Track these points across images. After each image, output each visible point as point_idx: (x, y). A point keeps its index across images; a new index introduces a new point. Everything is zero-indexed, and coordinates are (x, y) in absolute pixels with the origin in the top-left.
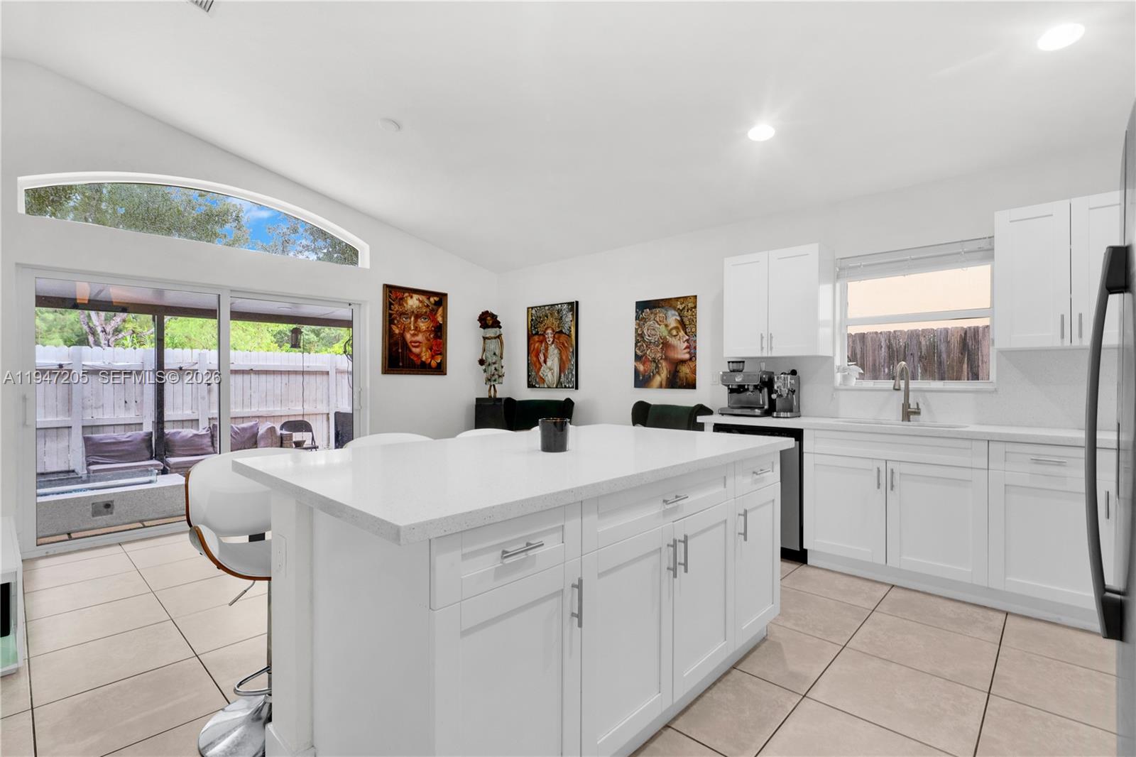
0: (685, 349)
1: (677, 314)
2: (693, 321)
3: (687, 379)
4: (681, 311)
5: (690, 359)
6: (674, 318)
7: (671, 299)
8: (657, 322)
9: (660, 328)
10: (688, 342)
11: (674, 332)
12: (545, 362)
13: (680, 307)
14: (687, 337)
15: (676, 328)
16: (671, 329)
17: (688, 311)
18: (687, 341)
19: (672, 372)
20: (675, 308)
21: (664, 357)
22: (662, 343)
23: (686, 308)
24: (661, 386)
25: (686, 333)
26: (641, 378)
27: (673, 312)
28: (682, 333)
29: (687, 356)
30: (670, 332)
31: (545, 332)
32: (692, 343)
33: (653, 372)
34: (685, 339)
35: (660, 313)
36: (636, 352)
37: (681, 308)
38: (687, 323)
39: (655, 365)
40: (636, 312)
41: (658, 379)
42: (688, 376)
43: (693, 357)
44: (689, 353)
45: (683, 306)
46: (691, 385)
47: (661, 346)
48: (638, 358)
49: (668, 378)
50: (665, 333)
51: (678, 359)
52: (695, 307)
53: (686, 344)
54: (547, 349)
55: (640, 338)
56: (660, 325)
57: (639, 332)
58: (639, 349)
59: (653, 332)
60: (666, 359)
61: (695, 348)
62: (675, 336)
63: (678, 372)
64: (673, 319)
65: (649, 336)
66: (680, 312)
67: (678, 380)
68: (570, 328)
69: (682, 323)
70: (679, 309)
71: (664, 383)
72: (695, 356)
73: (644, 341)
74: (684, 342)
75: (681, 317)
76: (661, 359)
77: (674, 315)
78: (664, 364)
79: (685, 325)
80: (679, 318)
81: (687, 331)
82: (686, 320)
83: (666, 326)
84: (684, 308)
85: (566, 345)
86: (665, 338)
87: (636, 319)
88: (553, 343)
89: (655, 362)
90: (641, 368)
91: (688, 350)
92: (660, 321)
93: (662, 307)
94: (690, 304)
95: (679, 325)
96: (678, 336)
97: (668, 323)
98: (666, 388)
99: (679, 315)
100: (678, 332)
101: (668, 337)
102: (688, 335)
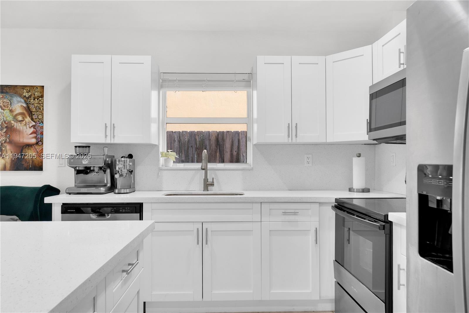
0: (31, 134)
1: (22, 100)
2: (40, 109)
3: (33, 161)
4: (28, 98)
5: (37, 143)
6: (20, 104)
7: (16, 86)
8: (1, 107)
9: (5, 112)
10: (34, 128)
11: (20, 118)
14: (34, 124)
15: (22, 114)
16: (16, 115)
17: (34, 100)
18: (34, 126)
20: (21, 96)
21: (8, 141)
22: (6, 127)
23: (33, 96)
25: (32, 119)
27: (19, 99)
28: (28, 119)
29: (34, 141)
30: (15, 117)
32: (39, 129)
34: (31, 125)
35: (4, 99)
37: (27, 96)
38: (34, 110)
41: (1, 162)
43: (40, 142)
44: (36, 137)
45: (30, 94)
46: (39, 167)
47: (5, 130)
50: (10, 118)
52: (42, 96)
53: (32, 130)
56: (4, 110)
60: (11, 142)
61: (42, 133)
62: (20, 121)
64: (18, 105)
66: (27, 99)
67: (24, 163)
69: (28, 110)
70: (25, 96)
71: (8, 166)
72: (42, 141)
74: (30, 128)
75: (27, 104)
76: (5, 142)
77: (19, 102)
78: (8, 147)
79: (31, 112)
80: (25, 105)
81: (34, 117)
82: (31, 107)
83: (11, 111)
84: (30, 96)
86: (9, 122)
91: (34, 135)
92: (4, 106)
94: (36, 93)
95: (25, 112)
96: (24, 122)
97: (13, 109)
98: (10, 170)
99: (25, 102)
100: (23, 118)
101: (12, 122)
102: (34, 122)
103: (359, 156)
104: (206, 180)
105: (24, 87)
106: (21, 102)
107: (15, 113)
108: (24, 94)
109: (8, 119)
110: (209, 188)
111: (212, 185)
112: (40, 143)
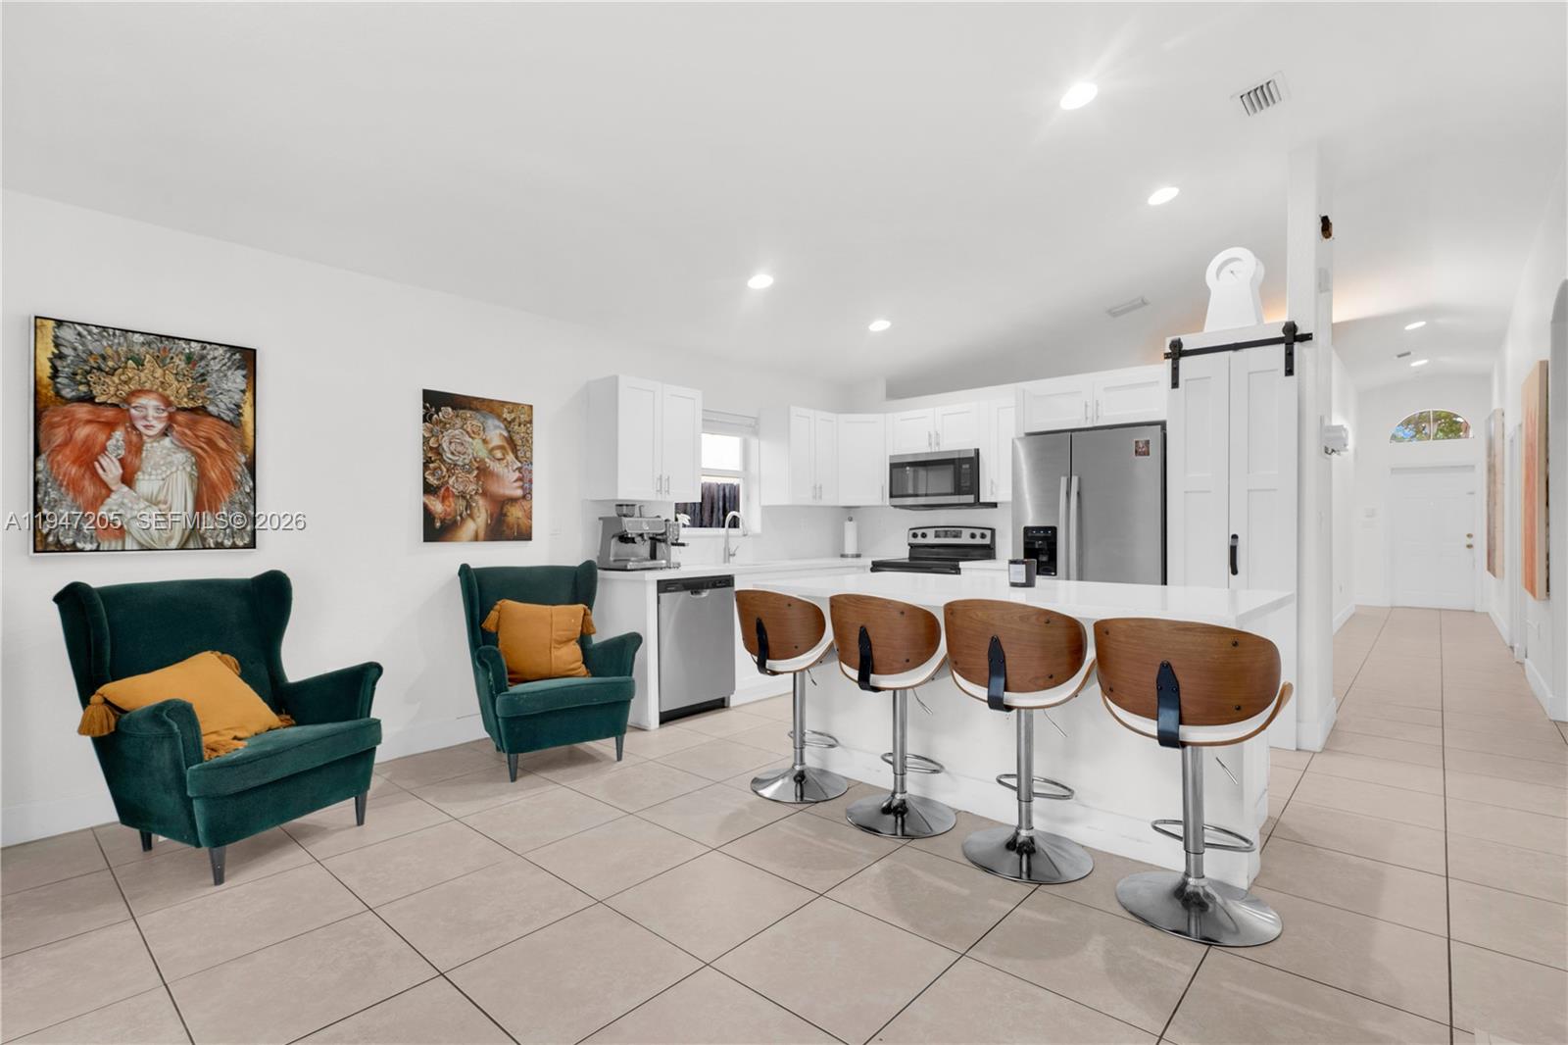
0: (515, 481)
1: (502, 426)
2: (528, 441)
3: (518, 525)
4: (510, 423)
5: (524, 497)
6: (498, 431)
7: (492, 400)
8: (467, 432)
9: (475, 442)
10: (521, 472)
11: (499, 454)
12: (128, 480)
13: (509, 417)
14: (519, 465)
15: (501, 448)
16: (493, 449)
17: (519, 425)
18: (519, 469)
19: (495, 515)
20: (499, 417)
21: (481, 491)
22: (478, 468)
23: (517, 420)
24: (476, 539)
25: (517, 457)
26: (438, 524)
27: (497, 423)
28: (510, 457)
29: (519, 493)
30: (491, 451)
31: (126, 401)
32: (526, 474)
33: (461, 515)
34: (515, 467)
35: (473, 421)
36: (425, 479)
37: (509, 419)
38: (519, 442)
39: (464, 503)
40: (425, 407)
41: (470, 527)
42: (520, 521)
43: (527, 495)
44: (522, 487)
45: (513, 416)
46: (525, 535)
47: (475, 473)
48: (428, 489)
49: (487, 525)
50: (483, 453)
51: (503, 496)
52: (531, 422)
53: (517, 475)
54: (136, 447)
55: (432, 456)
56: (472, 438)
57: (432, 443)
58: (433, 474)
59: (460, 448)
60: (485, 494)
61: (531, 481)
62: (499, 460)
63: (505, 515)
64: (496, 434)
65: (452, 453)
66: (508, 424)
67: (505, 528)
68: (238, 406)
69: (510, 441)
70: (505, 419)
71: (482, 534)
72: (530, 493)
73: (443, 461)
74: (514, 471)
75: (509, 432)
76: (476, 493)
77: (497, 427)
78: (481, 502)
79: (515, 446)
80: (505, 434)
81: (519, 454)
82: (516, 438)
83: (485, 441)
84: (514, 420)
85: (222, 444)
86: (482, 461)
87: (425, 421)
88: (165, 433)
89: (464, 497)
90: (437, 507)
91: (519, 483)
92: (473, 432)
93: (477, 410)
94: (522, 416)
95: (506, 445)
96: (505, 461)
97: (488, 438)
98: (485, 540)
99: (506, 428)
100: (504, 455)
101: (487, 460)
102: (520, 461)
103: (851, 520)
104: (727, 549)
105: (503, 403)
106: (499, 427)
107: (491, 446)
108: (504, 416)
109: (480, 454)
110: (731, 559)
111: (734, 555)
112: (529, 496)
